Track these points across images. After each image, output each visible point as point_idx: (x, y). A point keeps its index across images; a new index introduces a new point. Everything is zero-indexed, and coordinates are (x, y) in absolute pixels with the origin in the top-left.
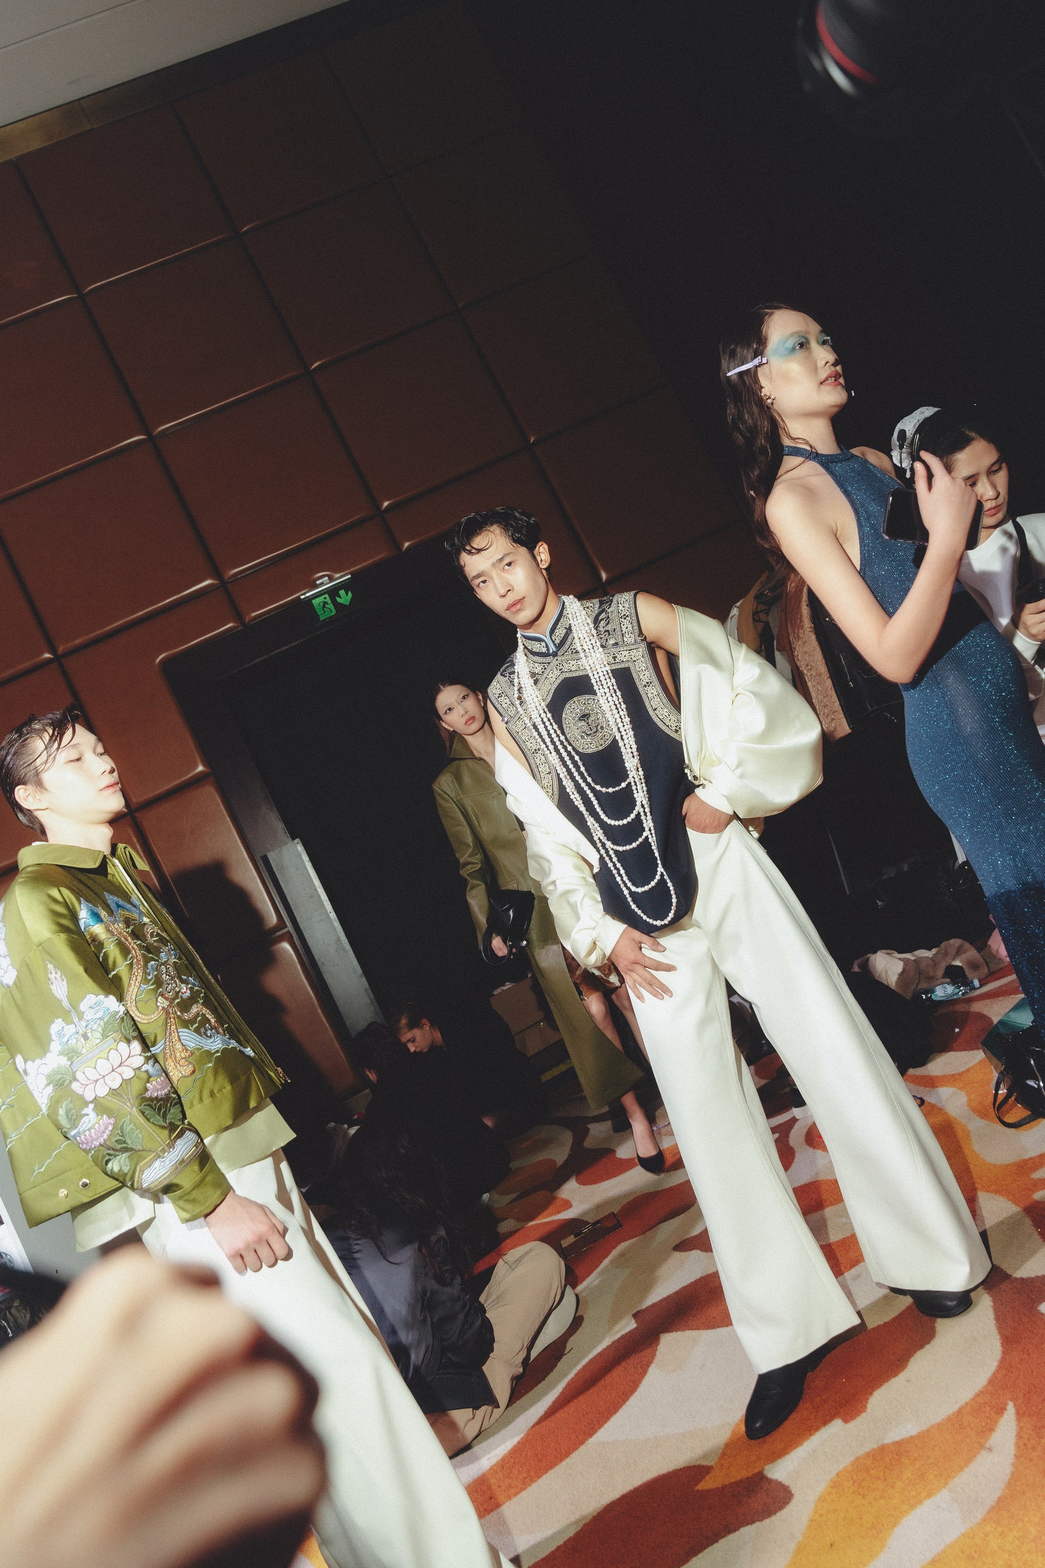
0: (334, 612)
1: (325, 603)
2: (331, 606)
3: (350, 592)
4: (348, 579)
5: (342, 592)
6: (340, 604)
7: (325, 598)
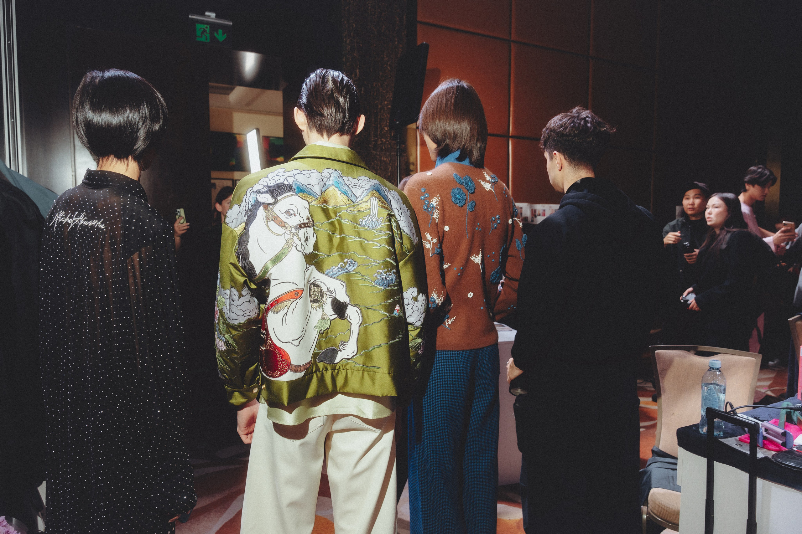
0: (208, 41)
1: (204, 31)
2: (208, 35)
3: (225, 35)
4: (230, 25)
5: (220, 31)
6: (215, 37)
7: (206, 27)
